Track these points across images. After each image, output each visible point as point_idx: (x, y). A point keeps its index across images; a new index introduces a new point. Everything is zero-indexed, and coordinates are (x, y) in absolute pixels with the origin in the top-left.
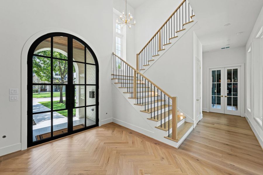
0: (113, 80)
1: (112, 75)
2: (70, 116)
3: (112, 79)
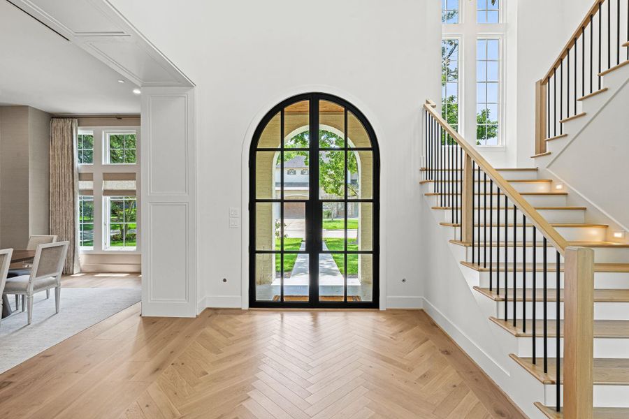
0: (425, 185)
1: (422, 170)
2: (314, 269)
3: (421, 183)
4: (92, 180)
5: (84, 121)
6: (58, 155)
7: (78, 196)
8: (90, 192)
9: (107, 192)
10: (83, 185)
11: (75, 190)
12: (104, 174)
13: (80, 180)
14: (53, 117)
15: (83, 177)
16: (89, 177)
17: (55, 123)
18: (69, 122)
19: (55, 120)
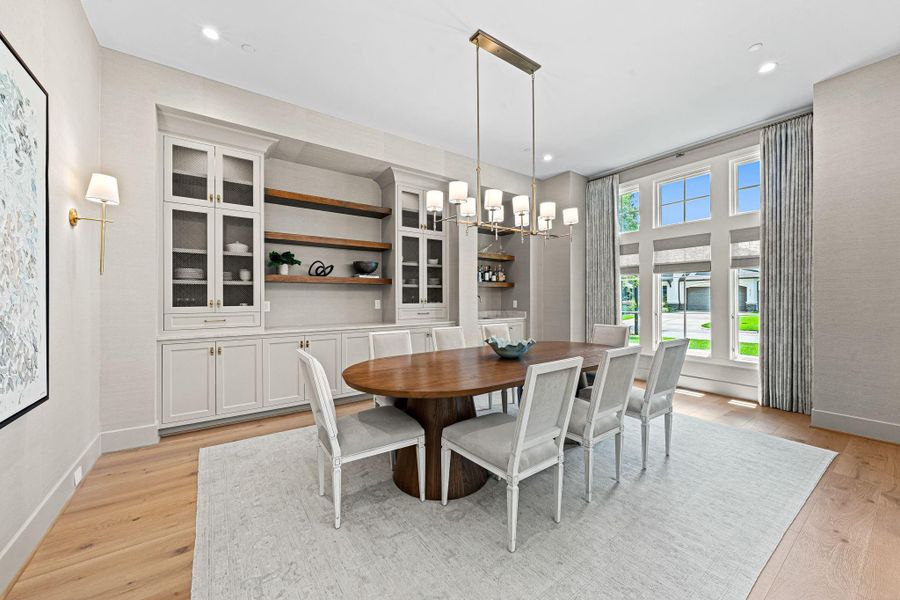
4: (637, 252)
5: (625, 175)
6: (596, 226)
7: (620, 277)
8: (634, 270)
9: (659, 268)
10: (625, 260)
11: (617, 268)
12: (655, 241)
13: (621, 254)
14: (589, 180)
15: (625, 249)
16: (634, 249)
17: (592, 186)
18: (608, 181)
19: (591, 183)
